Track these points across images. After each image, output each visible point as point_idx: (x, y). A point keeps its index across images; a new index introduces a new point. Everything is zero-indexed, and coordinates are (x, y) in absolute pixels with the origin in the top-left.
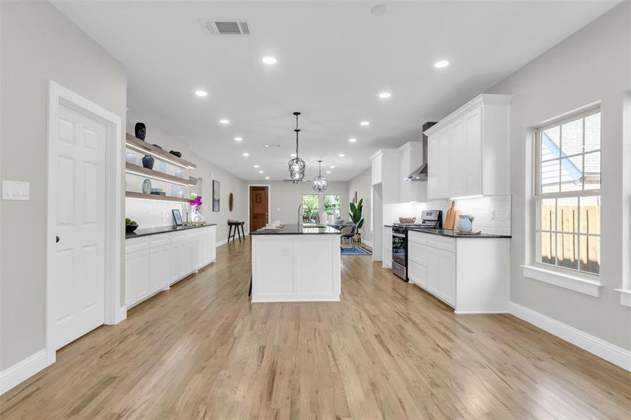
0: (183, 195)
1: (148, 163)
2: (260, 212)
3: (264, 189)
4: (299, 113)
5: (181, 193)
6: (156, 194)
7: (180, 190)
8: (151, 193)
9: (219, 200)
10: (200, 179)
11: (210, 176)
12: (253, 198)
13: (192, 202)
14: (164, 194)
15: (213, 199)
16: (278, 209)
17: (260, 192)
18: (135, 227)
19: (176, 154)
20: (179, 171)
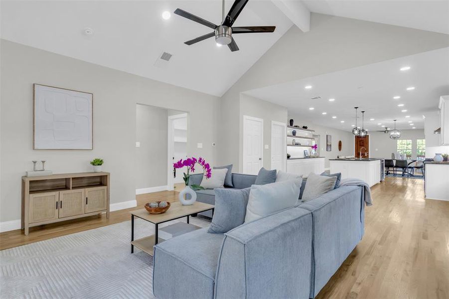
1: (294, 133)
3: (366, 137)
4: (358, 108)
5: (308, 143)
6: (297, 144)
9: (331, 145)
10: (319, 135)
11: (325, 133)
12: (357, 142)
13: (313, 147)
14: (300, 144)
15: (327, 145)
17: (363, 139)
18: (290, 156)
19: (305, 128)
20: (307, 134)
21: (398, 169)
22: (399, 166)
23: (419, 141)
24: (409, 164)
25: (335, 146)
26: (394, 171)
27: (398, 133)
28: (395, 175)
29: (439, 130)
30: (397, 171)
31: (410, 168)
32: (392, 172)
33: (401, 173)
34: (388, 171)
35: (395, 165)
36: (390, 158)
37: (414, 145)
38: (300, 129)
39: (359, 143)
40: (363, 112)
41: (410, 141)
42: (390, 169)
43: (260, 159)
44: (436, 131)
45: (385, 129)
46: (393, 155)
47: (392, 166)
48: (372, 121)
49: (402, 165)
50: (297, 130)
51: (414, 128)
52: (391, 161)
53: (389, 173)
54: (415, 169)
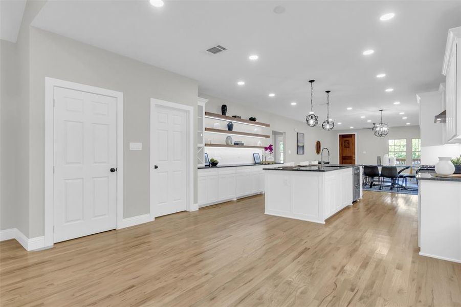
0: (260, 145)
1: (230, 127)
2: (349, 155)
3: (351, 136)
4: (314, 81)
5: (259, 142)
6: (237, 144)
7: (259, 141)
8: (235, 144)
9: (303, 147)
10: (285, 133)
11: (294, 130)
12: (342, 144)
13: (266, 149)
14: (243, 144)
15: (298, 146)
16: (364, 152)
17: (348, 139)
18: (217, 164)
19: (253, 119)
20: (256, 129)
21: (385, 179)
22: (386, 174)
23: (415, 142)
24: (399, 173)
25: (310, 147)
26: (379, 181)
27: (385, 129)
28: (381, 187)
29: (443, 115)
30: (383, 182)
31: (401, 177)
32: (377, 183)
33: (390, 184)
34: (372, 182)
35: (380, 173)
36: (375, 164)
37: (409, 146)
38: (244, 121)
39: (343, 144)
40: (328, 92)
41: (404, 142)
42: (376, 179)
43: (112, 170)
44: (437, 117)
45: (373, 126)
46: (379, 159)
47: (377, 175)
48: (350, 110)
49: (390, 173)
50: (234, 122)
51: (408, 124)
52: (375, 168)
53: (374, 185)
54: (408, 178)
